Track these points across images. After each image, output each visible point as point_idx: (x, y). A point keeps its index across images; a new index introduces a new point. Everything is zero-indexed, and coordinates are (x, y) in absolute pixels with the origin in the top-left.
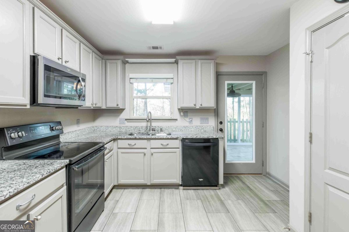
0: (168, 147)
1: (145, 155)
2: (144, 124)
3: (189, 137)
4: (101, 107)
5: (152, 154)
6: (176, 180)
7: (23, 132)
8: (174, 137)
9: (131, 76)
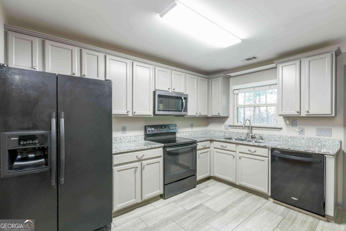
0: (255, 153)
1: (234, 157)
2: (246, 131)
3: (279, 147)
4: (207, 116)
5: (240, 158)
6: (264, 189)
7: (153, 128)
8: (261, 144)
9: (234, 87)
